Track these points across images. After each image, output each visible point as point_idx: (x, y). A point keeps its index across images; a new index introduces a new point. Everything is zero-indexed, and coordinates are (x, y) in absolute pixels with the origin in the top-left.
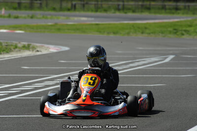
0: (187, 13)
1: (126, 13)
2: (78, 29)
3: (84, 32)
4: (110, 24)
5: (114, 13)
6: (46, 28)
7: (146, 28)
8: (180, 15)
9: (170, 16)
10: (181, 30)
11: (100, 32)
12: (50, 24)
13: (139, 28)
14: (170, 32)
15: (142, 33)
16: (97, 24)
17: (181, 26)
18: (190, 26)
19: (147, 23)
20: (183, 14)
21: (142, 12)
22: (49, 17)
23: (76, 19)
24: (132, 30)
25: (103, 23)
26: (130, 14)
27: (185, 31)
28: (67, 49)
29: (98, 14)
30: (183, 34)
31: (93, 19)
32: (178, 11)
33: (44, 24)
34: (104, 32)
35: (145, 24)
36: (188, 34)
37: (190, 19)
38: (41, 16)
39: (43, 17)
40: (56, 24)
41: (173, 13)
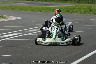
0: (71, 3)
1: (43, 2)
2: (22, 9)
3: (26, 10)
4: (37, 7)
5: (37, 2)
6: (6, 8)
7: (54, 9)
8: (69, 4)
9: (64, 3)
10: (71, 11)
11: (33, 11)
12: (8, 6)
13: (51, 9)
14: (66, 12)
15: (53, 12)
16: (31, 7)
17: (70, 9)
18: (75, 9)
19: (54, 7)
20: (70, 3)
21: (50, 1)
22: (6, 2)
23: (19, 4)
24: (48, 10)
25: (33, 6)
26: (45, 2)
27: (73, 11)
28: (20, 18)
29: (29, 2)
30: (72, 13)
31: (27, 4)
32: (67, 2)
33: (5, 6)
34: (35, 11)
35: (53, 7)
36: (74, 12)
37: (74, 5)
38: (2, 2)
39: (3, 2)
40: (11, 6)
41: (65, 3)
